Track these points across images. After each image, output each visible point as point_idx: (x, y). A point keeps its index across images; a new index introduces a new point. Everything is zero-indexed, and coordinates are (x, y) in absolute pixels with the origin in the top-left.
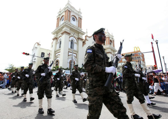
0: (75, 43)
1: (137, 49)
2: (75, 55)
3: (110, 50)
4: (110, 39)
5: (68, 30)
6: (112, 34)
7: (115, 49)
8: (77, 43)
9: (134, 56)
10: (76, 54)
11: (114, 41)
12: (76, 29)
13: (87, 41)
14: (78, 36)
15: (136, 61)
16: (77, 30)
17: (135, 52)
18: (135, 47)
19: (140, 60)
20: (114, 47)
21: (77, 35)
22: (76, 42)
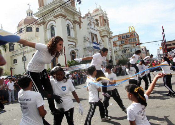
0: (72, 28)
1: (132, 29)
2: (74, 44)
3: (106, 32)
4: (104, 18)
5: (63, 12)
6: (105, 11)
7: (111, 31)
8: (74, 28)
9: (129, 38)
10: (75, 42)
11: (108, 20)
12: (71, 10)
13: (82, 23)
14: (74, 19)
15: (132, 43)
16: (73, 11)
17: (130, 32)
18: (130, 27)
19: (136, 42)
20: (109, 28)
21: (72, 17)
22: (72, 26)
